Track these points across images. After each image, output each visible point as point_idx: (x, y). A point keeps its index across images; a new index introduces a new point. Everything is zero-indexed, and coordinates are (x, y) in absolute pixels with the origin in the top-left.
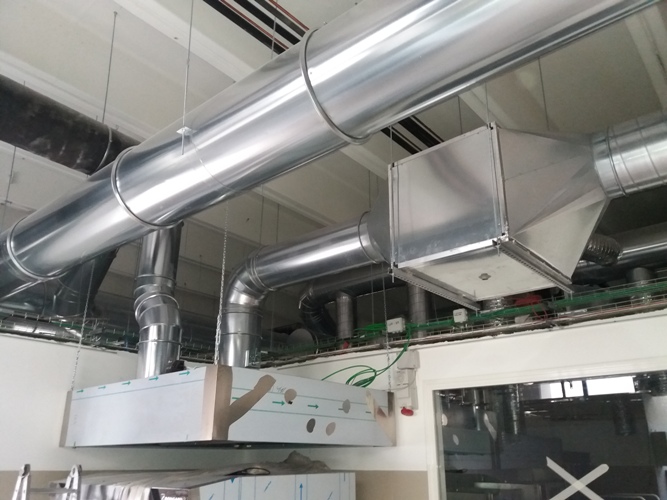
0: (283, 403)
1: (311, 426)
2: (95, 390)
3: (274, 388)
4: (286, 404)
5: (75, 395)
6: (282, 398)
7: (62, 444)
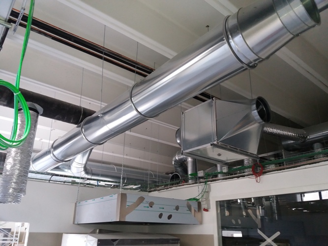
0: (148, 207)
1: (161, 216)
2: (84, 203)
3: (144, 201)
4: (150, 207)
5: (78, 204)
6: (148, 205)
7: (74, 223)
